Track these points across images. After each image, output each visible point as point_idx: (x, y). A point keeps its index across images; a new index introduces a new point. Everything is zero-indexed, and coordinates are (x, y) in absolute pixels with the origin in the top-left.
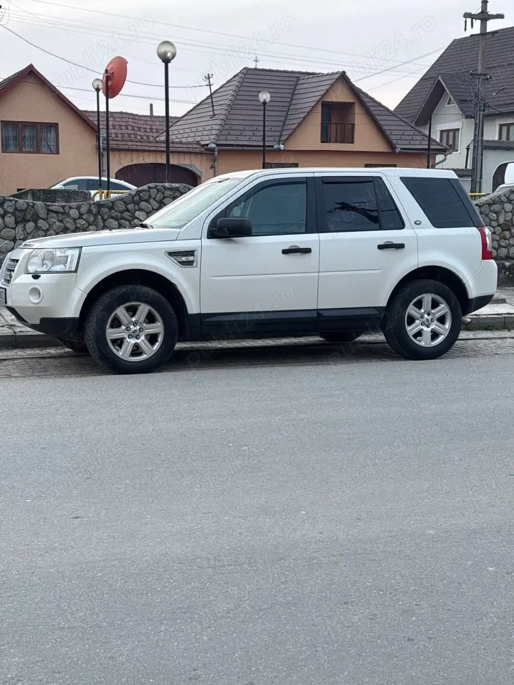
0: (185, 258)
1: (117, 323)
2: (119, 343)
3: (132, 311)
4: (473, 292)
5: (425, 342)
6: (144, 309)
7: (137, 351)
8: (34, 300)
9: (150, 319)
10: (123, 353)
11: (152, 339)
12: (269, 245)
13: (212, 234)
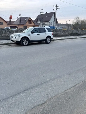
0: (29, 35)
1: (24, 42)
2: (24, 43)
3: (25, 40)
4: (52, 38)
5: (48, 42)
6: (26, 40)
7: (26, 44)
8: (16, 40)
9: (26, 41)
10: (24, 44)
11: (27, 43)
12: (36, 34)
13: (31, 33)
